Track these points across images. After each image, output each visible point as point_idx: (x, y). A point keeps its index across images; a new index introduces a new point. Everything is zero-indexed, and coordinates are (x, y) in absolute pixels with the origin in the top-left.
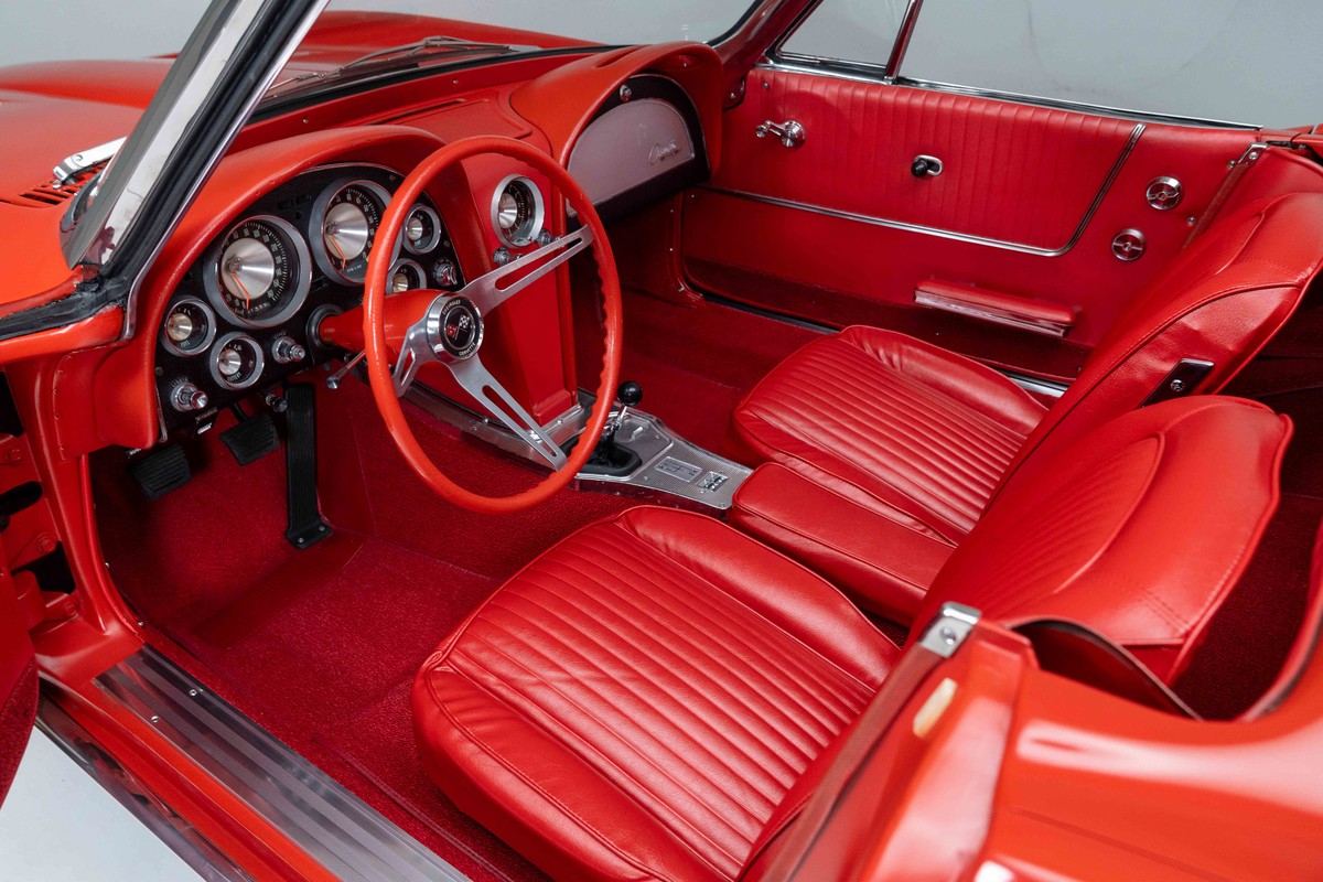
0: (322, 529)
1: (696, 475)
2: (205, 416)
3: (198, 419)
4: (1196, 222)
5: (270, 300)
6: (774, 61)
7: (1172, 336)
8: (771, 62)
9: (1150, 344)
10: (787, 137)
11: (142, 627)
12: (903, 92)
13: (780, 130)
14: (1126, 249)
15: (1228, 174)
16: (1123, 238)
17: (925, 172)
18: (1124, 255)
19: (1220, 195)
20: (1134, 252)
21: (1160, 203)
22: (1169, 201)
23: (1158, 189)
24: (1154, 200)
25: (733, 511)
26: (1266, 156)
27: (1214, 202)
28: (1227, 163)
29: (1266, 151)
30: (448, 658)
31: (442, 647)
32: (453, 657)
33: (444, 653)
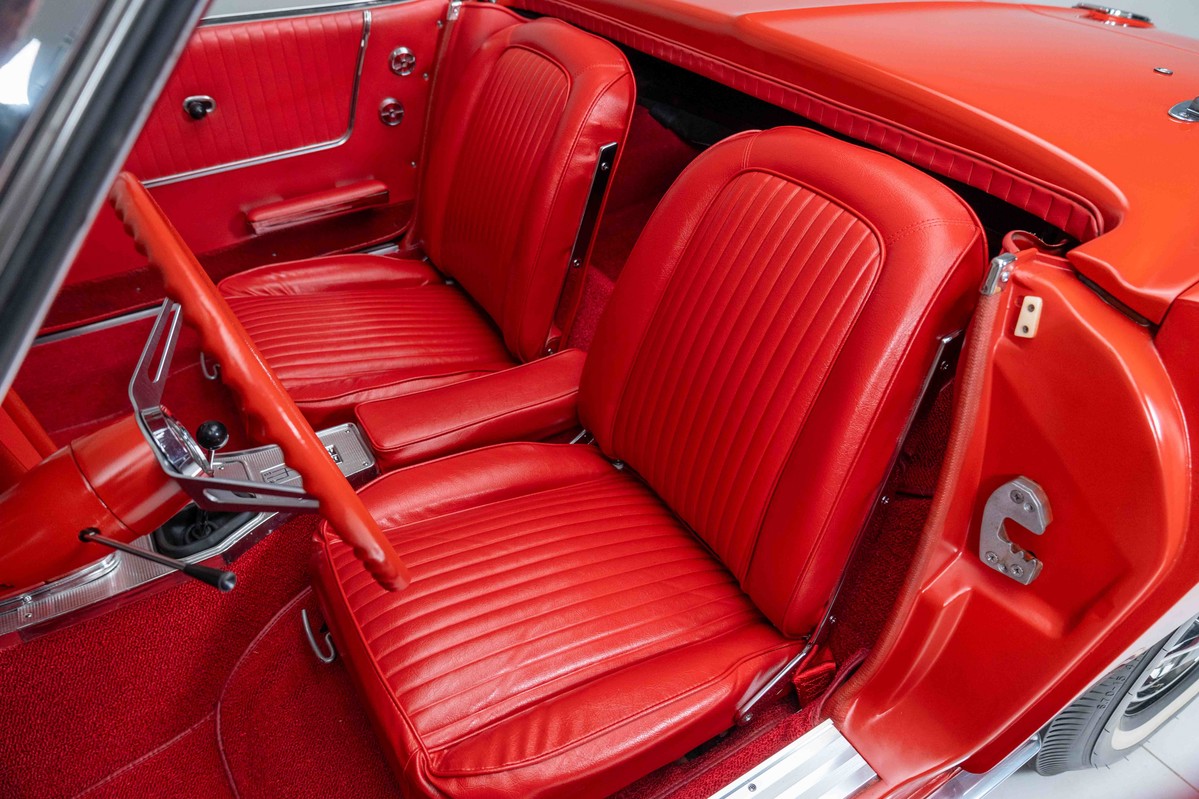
4: (431, 76)
7: (587, 135)
9: (580, 147)
14: (393, 115)
15: (442, 31)
16: (387, 108)
17: (205, 114)
18: (393, 120)
19: (443, 48)
20: (398, 116)
21: (405, 70)
22: (410, 66)
23: (398, 59)
24: (400, 70)
25: (385, 461)
26: (464, 10)
27: (441, 56)
28: (436, 24)
29: (462, 7)
30: (428, 749)
31: (413, 745)
32: (428, 742)
33: (422, 749)
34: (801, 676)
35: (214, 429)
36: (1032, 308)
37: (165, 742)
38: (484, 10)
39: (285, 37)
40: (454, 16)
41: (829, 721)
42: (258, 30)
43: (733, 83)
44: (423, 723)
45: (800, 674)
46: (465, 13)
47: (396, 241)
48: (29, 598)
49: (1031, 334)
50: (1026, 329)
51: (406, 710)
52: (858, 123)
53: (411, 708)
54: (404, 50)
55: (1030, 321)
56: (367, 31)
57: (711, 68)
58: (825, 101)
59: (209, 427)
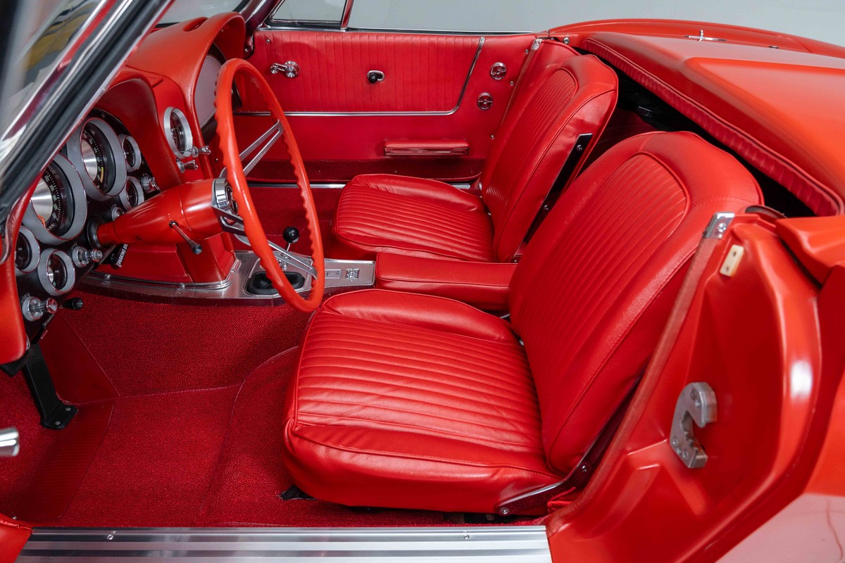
0: (69, 409)
1: (340, 273)
2: (48, 321)
3: (45, 324)
4: (515, 83)
5: (55, 221)
6: (270, 25)
7: (572, 125)
8: (269, 27)
9: (565, 131)
10: (289, 72)
11: (17, 519)
12: (353, 35)
13: (284, 68)
14: (485, 103)
15: (527, 56)
16: (483, 98)
17: (376, 80)
18: (485, 106)
19: (525, 67)
20: (489, 104)
21: (498, 76)
22: (502, 74)
23: (496, 69)
24: (495, 76)
25: (379, 283)
26: (543, 44)
27: (523, 71)
28: (525, 51)
29: (542, 42)
30: (298, 420)
31: (291, 416)
32: (300, 418)
33: (294, 418)
34: (553, 502)
35: (293, 231)
36: (735, 254)
37: (213, 387)
38: (557, 46)
39: (432, 45)
40: (536, 47)
41: (544, 528)
42: (416, 39)
43: (672, 102)
44: (304, 408)
45: (553, 500)
46: (544, 47)
47: (471, 182)
48: (183, 286)
49: (729, 273)
50: (728, 269)
51: (298, 396)
52: (731, 135)
53: (301, 398)
54: (501, 65)
55: (732, 262)
56: (479, 49)
57: (663, 92)
58: (715, 117)
59: (290, 230)
